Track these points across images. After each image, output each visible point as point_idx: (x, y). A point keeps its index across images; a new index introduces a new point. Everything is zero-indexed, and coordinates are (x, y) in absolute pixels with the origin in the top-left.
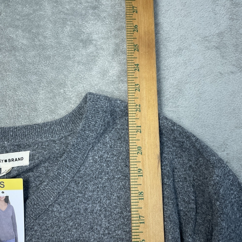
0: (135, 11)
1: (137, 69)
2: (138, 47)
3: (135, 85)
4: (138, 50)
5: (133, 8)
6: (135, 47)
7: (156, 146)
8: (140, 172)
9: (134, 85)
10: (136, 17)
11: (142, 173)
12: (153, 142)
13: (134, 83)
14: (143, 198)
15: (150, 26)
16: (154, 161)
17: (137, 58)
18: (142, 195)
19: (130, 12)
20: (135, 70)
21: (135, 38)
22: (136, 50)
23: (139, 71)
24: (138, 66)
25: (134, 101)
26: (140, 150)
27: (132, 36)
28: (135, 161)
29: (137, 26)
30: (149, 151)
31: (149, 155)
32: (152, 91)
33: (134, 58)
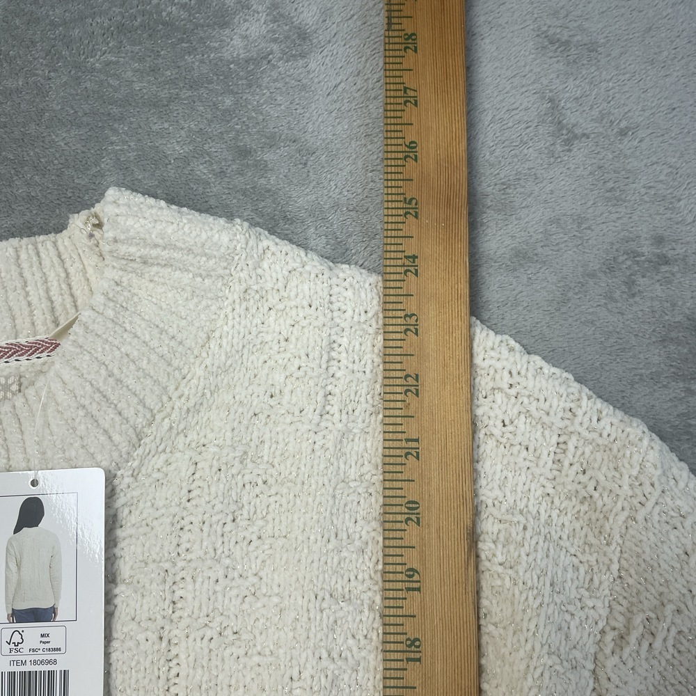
0: (412, 100)
1: (412, 269)
2: (416, 204)
3: (406, 316)
4: (416, 213)
5: (405, 92)
6: (408, 206)
7: (462, 501)
8: (411, 579)
9: (402, 315)
10: (413, 118)
11: (419, 582)
12: (455, 486)
13: (400, 310)
14: (418, 657)
15: (454, 144)
16: (456, 547)
17: (412, 237)
18: (418, 649)
19: (396, 104)
20: (406, 271)
21: (408, 180)
22: (410, 213)
23: (416, 274)
24: (414, 262)
25: (401, 363)
26: (415, 511)
27: (401, 173)
28: (399, 543)
29: (416, 143)
30: (441, 516)
31: (441, 528)
32: (454, 335)
33: (405, 237)
